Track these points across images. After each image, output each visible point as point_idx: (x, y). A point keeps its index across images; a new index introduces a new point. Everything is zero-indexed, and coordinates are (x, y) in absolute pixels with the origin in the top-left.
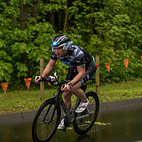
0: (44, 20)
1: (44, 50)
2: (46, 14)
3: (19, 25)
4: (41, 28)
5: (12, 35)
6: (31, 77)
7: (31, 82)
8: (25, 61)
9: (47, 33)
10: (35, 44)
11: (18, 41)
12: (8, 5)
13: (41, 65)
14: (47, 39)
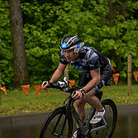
0: (132, 18)
1: (132, 46)
2: (134, 11)
3: (108, 22)
4: (129, 25)
5: (101, 32)
6: (119, 72)
7: (119, 77)
8: (113, 57)
9: (135, 30)
10: (123, 40)
11: (106, 38)
12: (98, 3)
13: (129, 61)
14: (135, 36)
